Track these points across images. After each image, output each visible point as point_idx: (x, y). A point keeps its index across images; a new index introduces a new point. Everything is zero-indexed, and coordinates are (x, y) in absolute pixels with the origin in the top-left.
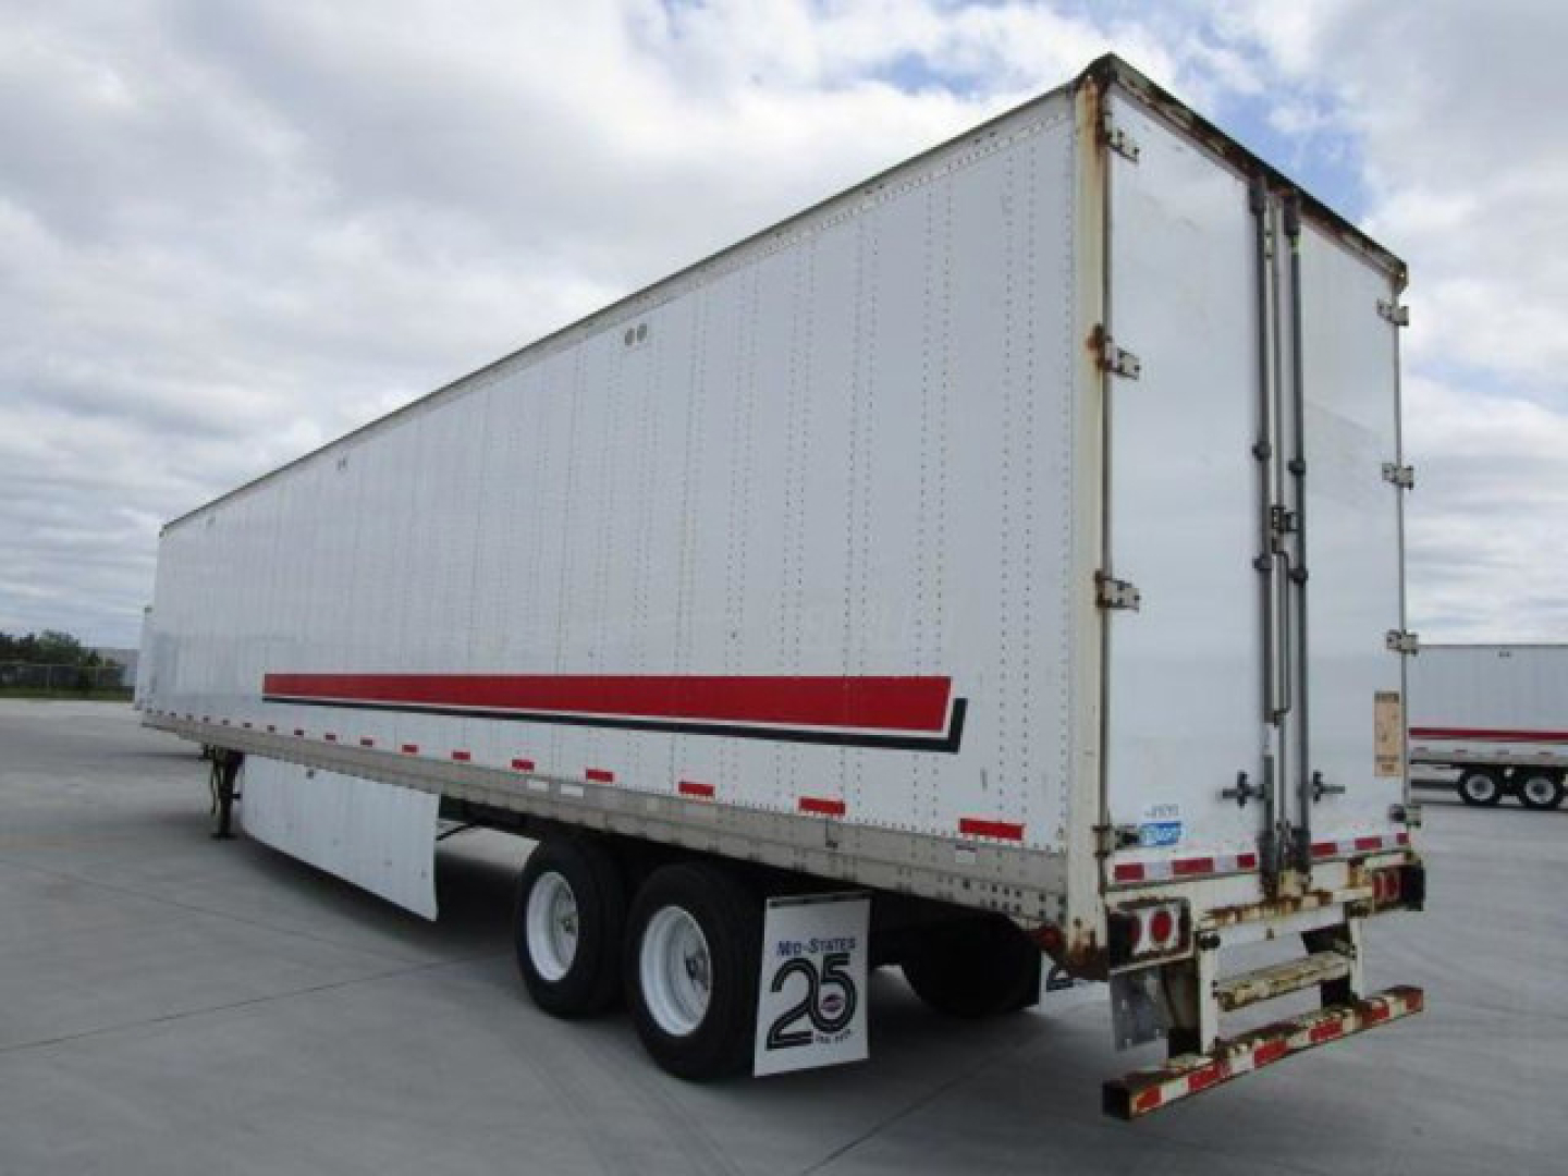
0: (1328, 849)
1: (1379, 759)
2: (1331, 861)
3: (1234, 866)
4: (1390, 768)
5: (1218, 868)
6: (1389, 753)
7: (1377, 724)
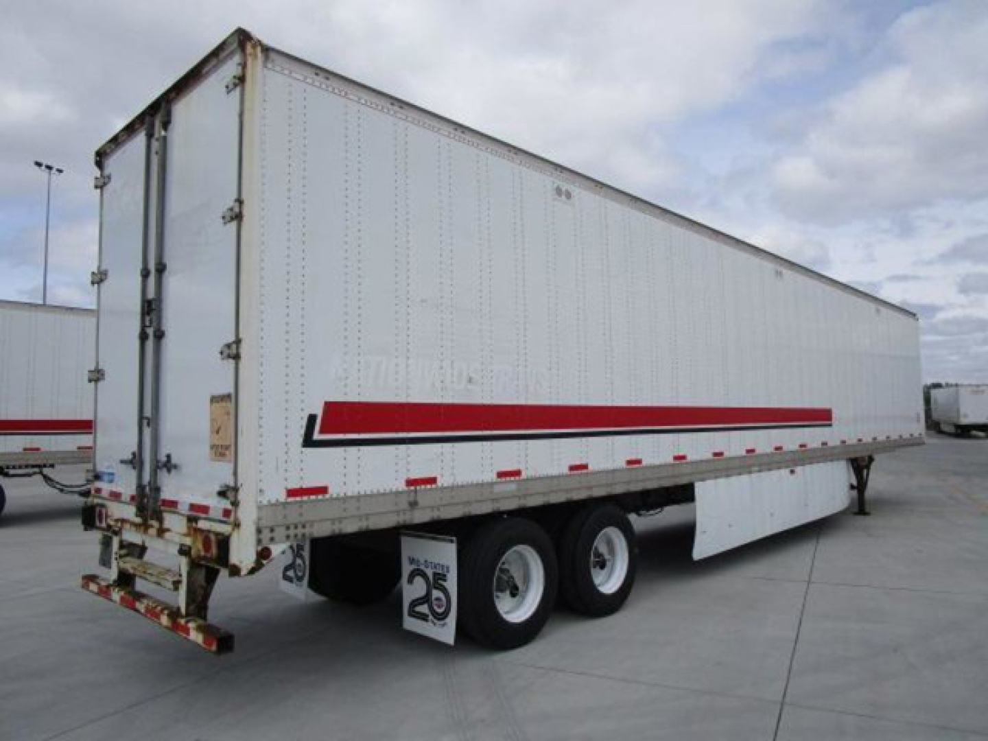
0: (173, 504)
1: (212, 447)
2: (174, 513)
3: (128, 499)
4: (222, 455)
5: (123, 498)
6: (220, 443)
7: (213, 420)
